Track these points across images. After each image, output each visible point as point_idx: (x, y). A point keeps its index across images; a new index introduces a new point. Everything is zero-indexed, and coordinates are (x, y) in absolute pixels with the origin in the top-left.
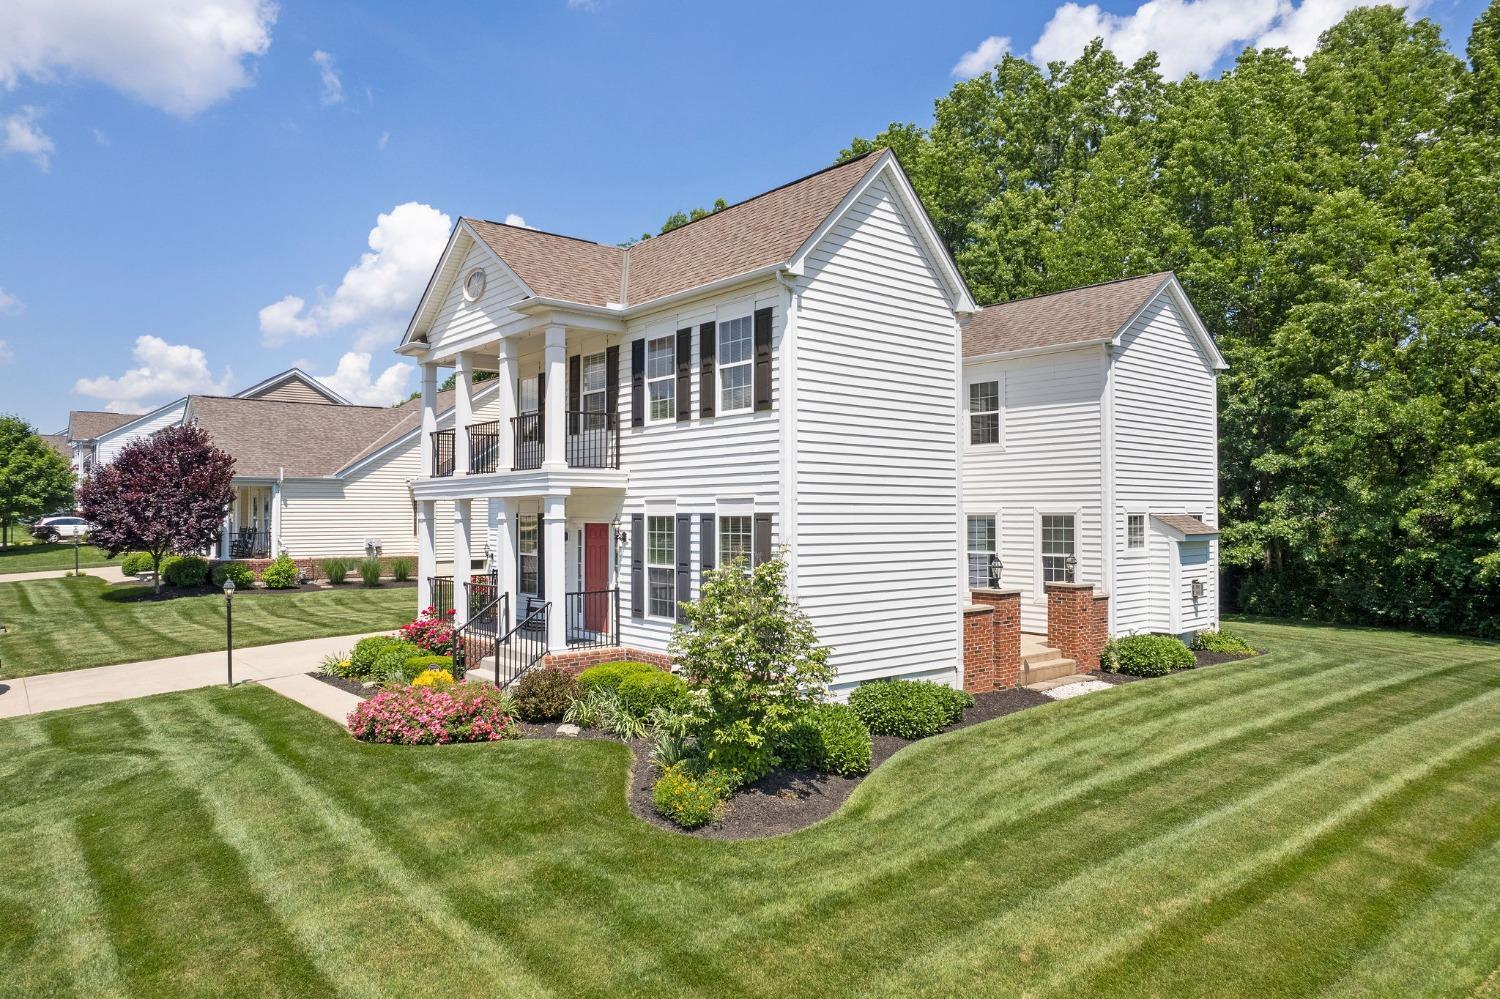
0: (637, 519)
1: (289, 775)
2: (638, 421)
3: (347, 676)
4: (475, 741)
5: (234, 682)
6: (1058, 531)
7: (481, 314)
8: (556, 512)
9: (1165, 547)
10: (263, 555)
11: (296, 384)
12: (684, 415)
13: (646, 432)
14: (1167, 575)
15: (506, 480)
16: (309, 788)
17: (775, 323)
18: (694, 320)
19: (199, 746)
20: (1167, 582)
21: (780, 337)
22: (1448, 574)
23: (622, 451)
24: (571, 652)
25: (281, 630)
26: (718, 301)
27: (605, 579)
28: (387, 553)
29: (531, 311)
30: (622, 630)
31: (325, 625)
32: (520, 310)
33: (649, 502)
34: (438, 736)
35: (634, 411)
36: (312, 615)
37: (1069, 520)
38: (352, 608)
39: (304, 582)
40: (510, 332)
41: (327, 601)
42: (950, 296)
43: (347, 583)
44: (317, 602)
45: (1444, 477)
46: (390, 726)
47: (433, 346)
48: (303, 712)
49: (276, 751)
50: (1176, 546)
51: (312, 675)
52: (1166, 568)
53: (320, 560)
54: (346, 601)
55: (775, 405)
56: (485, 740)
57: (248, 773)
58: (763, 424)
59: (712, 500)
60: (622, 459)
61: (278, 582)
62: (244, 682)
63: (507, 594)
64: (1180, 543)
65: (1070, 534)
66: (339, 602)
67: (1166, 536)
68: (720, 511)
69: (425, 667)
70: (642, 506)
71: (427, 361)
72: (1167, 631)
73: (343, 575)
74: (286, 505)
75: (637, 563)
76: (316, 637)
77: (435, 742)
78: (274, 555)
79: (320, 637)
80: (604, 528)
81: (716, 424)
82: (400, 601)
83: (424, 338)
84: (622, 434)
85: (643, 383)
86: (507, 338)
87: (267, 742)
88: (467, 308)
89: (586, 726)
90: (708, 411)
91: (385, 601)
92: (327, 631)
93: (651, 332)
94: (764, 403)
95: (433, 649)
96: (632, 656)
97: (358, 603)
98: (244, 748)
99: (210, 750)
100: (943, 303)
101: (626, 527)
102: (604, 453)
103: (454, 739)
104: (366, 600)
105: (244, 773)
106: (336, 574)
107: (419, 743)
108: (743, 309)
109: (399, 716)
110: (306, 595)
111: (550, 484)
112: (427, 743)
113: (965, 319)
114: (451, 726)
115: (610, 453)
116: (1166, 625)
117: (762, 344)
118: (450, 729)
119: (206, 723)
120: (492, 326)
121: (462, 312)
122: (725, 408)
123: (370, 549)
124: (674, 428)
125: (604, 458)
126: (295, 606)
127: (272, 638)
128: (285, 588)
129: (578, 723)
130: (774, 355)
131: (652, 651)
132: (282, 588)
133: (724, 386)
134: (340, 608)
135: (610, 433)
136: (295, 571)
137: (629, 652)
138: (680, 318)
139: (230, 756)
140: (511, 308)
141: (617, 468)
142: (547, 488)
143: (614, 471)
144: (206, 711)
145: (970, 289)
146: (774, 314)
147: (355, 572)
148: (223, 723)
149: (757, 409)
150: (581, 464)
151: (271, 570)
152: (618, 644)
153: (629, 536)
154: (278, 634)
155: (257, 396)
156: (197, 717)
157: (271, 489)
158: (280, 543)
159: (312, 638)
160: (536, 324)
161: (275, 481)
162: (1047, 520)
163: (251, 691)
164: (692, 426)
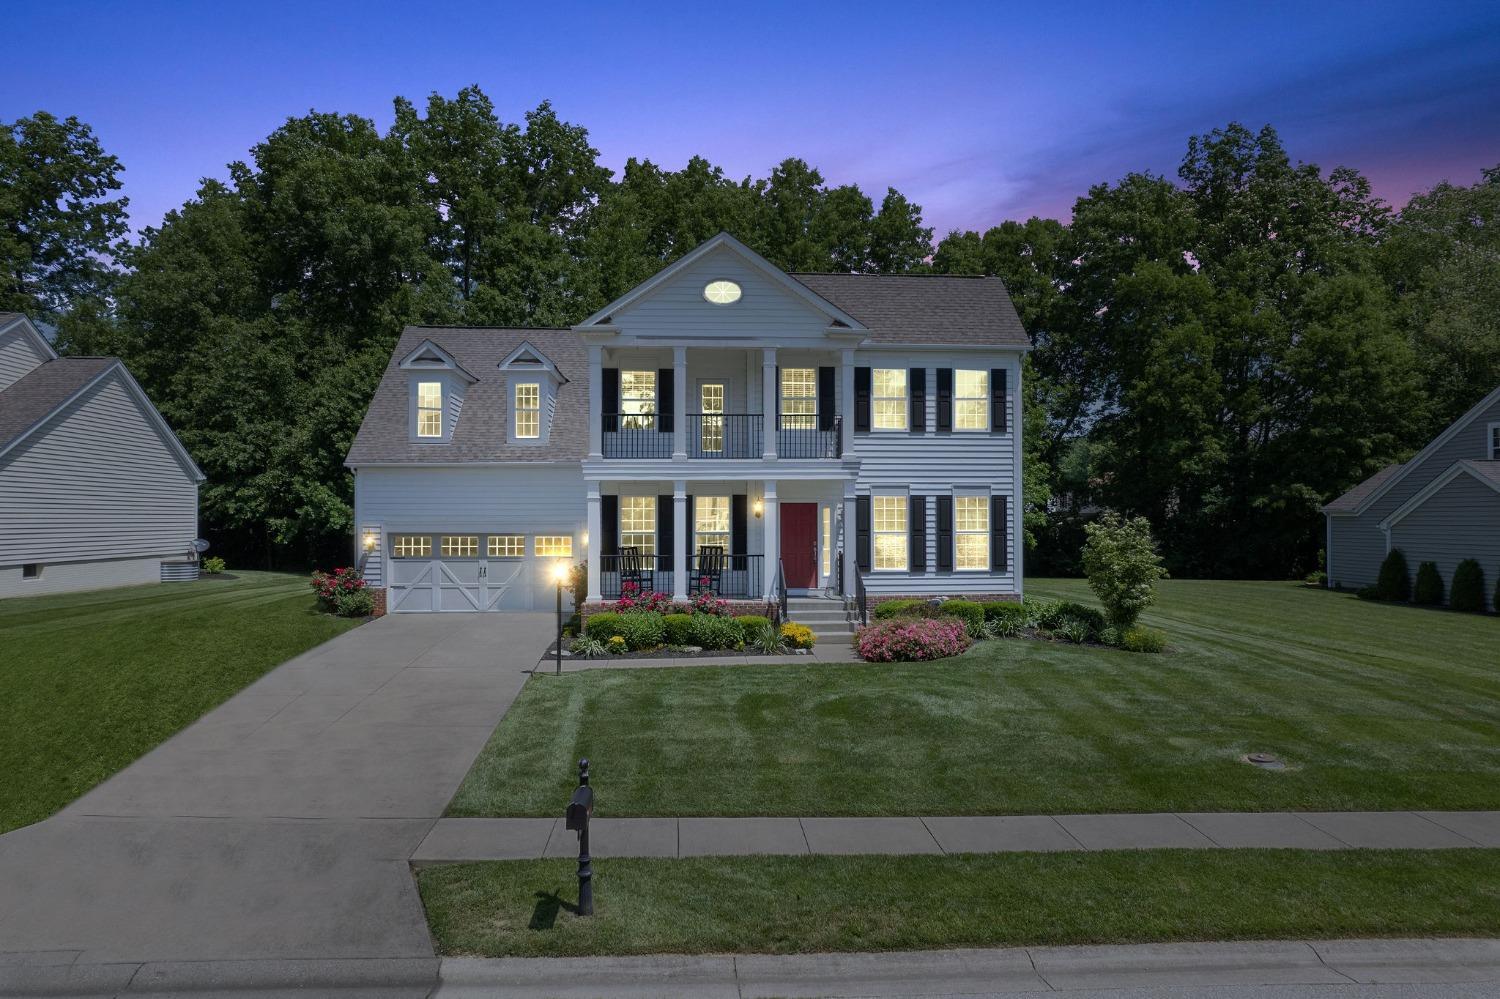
0: (862, 500)
2: (862, 426)
12: (918, 427)
13: (871, 436)
17: (1009, 379)
18: (928, 364)
21: (1014, 389)
26: (954, 356)
33: (876, 487)
55: (1009, 429)
58: (998, 440)
59: (949, 486)
68: (956, 494)
70: (869, 489)
75: (862, 532)
81: (953, 436)
83: (608, 322)
85: (869, 399)
90: (944, 427)
93: (876, 364)
94: (999, 427)
117: (998, 390)
124: (906, 435)
130: (1008, 399)
131: (877, 595)
138: (911, 360)
146: (1008, 374)
149: (993, 430)
164: (927, 436)
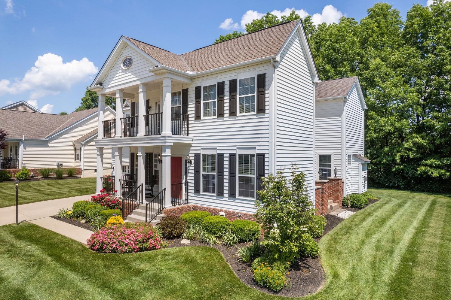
0: (197, 155)
1: (71, 276)
2: (198, 117)
3: (70, 218)
4: (150, 250)
5: (19, 222)
6: (325, 160)
7: (130, 74)
8: (168, 152)
9: (358, 165)
10: (15, 168)
11: (23, 106)
12: (221, 114)
13: (201, 122)
14: (358, 174)
15: (143, 139)
16: (84, 283)
17: (267, 79)
18: (226, 79)
19: (15, 260)
20: (358, 177)
21: (270, 85)
22: (407, 173)
23: (190, 129)
24: (174, 207)
25: (30, 197)
26: (238, 71)
27: (181, 178)
28: (65, 166)
29: (156, 72)
30: (189, 198)
31: (48, 195)
32: (153, 72)
33: (202, 149)
34: (134, 249)
35: (196, 114)
36: (39, 190)
37: (330, 156)
38: (55, 187)
39: (32, 177)
40: (144, 81)
41: (43, 184)
42: (312, 77)
43: (50, 178)
44: (40, 185)
45: (408, 144)
46: (111, 245)
47: (105, 87)
48: (59, 237)
49: (58, 261)
50: (361, 165)
51: (52, 217)
52: (358, 172)
53: (39, 169)
54: (51, 185)
55: (267, 111)
56: (155, 249)
57: (48, 276)
58: (262, 119)
59: (235, 148)
60: (190, 132)
61: (22, 178)
62: (22, 222)
63: (142, 184)
64: (362, 164)
65: (330, 161)
66: (49, 185)
67: (358, 162)
68: (238, 152)
69: (111, 215)
70: (200, 150)
71: (102, 93)
72: (357, 193)
73: (48, 175)
74: (25, 149)
75: (197, 172)
76: (47, 200)
77: (133, 251)
78: (20, 168)
79: (49, 200)
80: (180, 158)
81: (237, 118)
82: (72, 184)
83: (101, 84)
84: (190, 122)
85: (201, 103)
86: (143, 84)
87: (51, 255)
88: (122, 72)
89: (192, 239)
90: (233, 113)
91: (66, 184)
92: (50, 197)
93: (205, 83)
94: (261, 110)
95: (109, 206)
96: (195, 208)
97: (56, 185)
98: (40, 261)
99: (21, 262)
100: (310, 78)
101: (192, 158)
102: (181, 130)
103: (141, 250)
104: (59, 184)
105: (46, 276)
106: (45, 174)
107: (125, 252)
108: (252, 74)
109: (115, 241)
110: (34, 182)
111: (166, 141)
112: (129, 252)
113: (316, 84)
114: (140, 244)
115: (183, 130)
116: (357, 191)
117: (261, 87)
118: (139, 245)
119: (12, 245)
120: (136, 79)
121: (120, 73)
122: (240, 113)
123: (58, 165)
124: (216, 120)
125: (181, 131)
126: (31, 187)
127: (27, 201)
128: (26, 180)
129: (188, 238)
130: (266, 92)
131: (204, 206)
132: (24, 180)
133: (240, 104)
134: (50, 187)
135: (183, 122)
136: (29, 174)
137: (193, 206)
138: (218, 78)
139: (34, 265)
140: (149, 71)
141: (188, 135)
142: (165, 142)
143: (186, 136)
144: (10, 238)
145: (319, 75)
146: (266, 76)
147: (53, 173)
148: (21, 244)
149: (258, 113)
150: (176, 133)
151: (19, 173)
152: (187, 203)
153: (193, 162)
154: (30, 199)
155: (10, 109)
156: (6, 242)
157: (19, 143)
158: (22, 163)
159: (45, 200)
160: (159, 78)
161: (21, 140)
162: (321, 156)
163: (29, 227)
164: (225, 119)
